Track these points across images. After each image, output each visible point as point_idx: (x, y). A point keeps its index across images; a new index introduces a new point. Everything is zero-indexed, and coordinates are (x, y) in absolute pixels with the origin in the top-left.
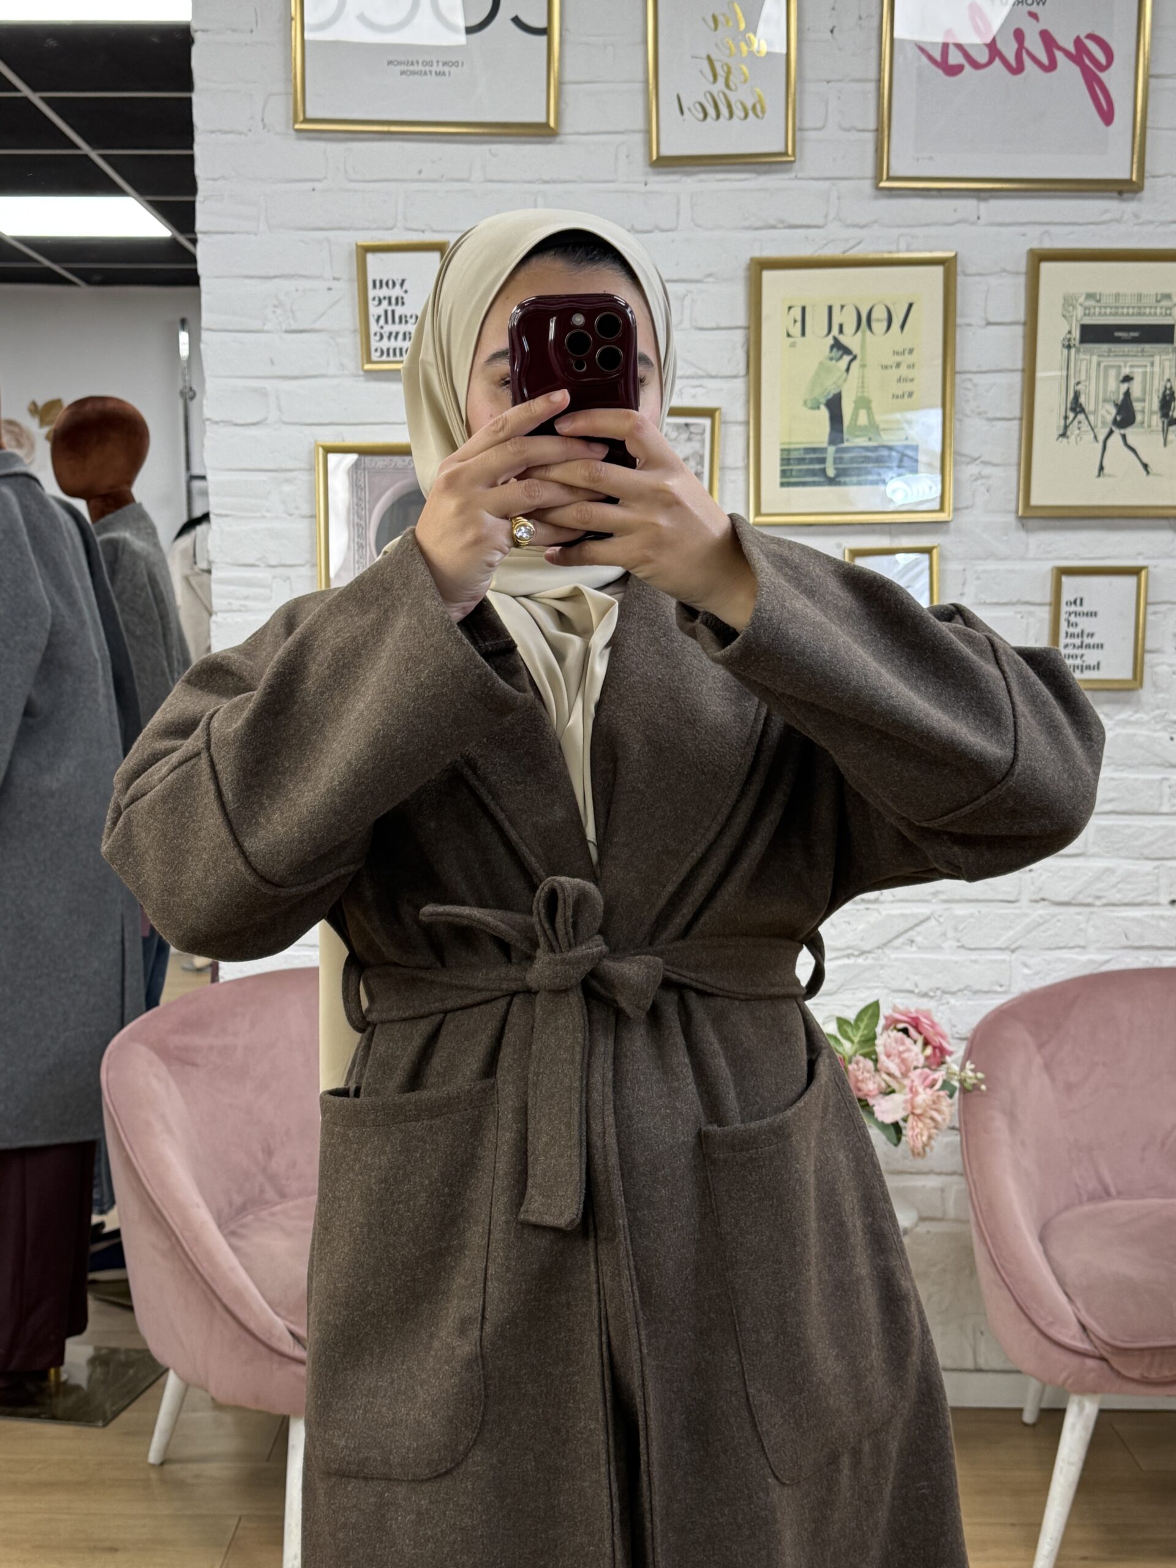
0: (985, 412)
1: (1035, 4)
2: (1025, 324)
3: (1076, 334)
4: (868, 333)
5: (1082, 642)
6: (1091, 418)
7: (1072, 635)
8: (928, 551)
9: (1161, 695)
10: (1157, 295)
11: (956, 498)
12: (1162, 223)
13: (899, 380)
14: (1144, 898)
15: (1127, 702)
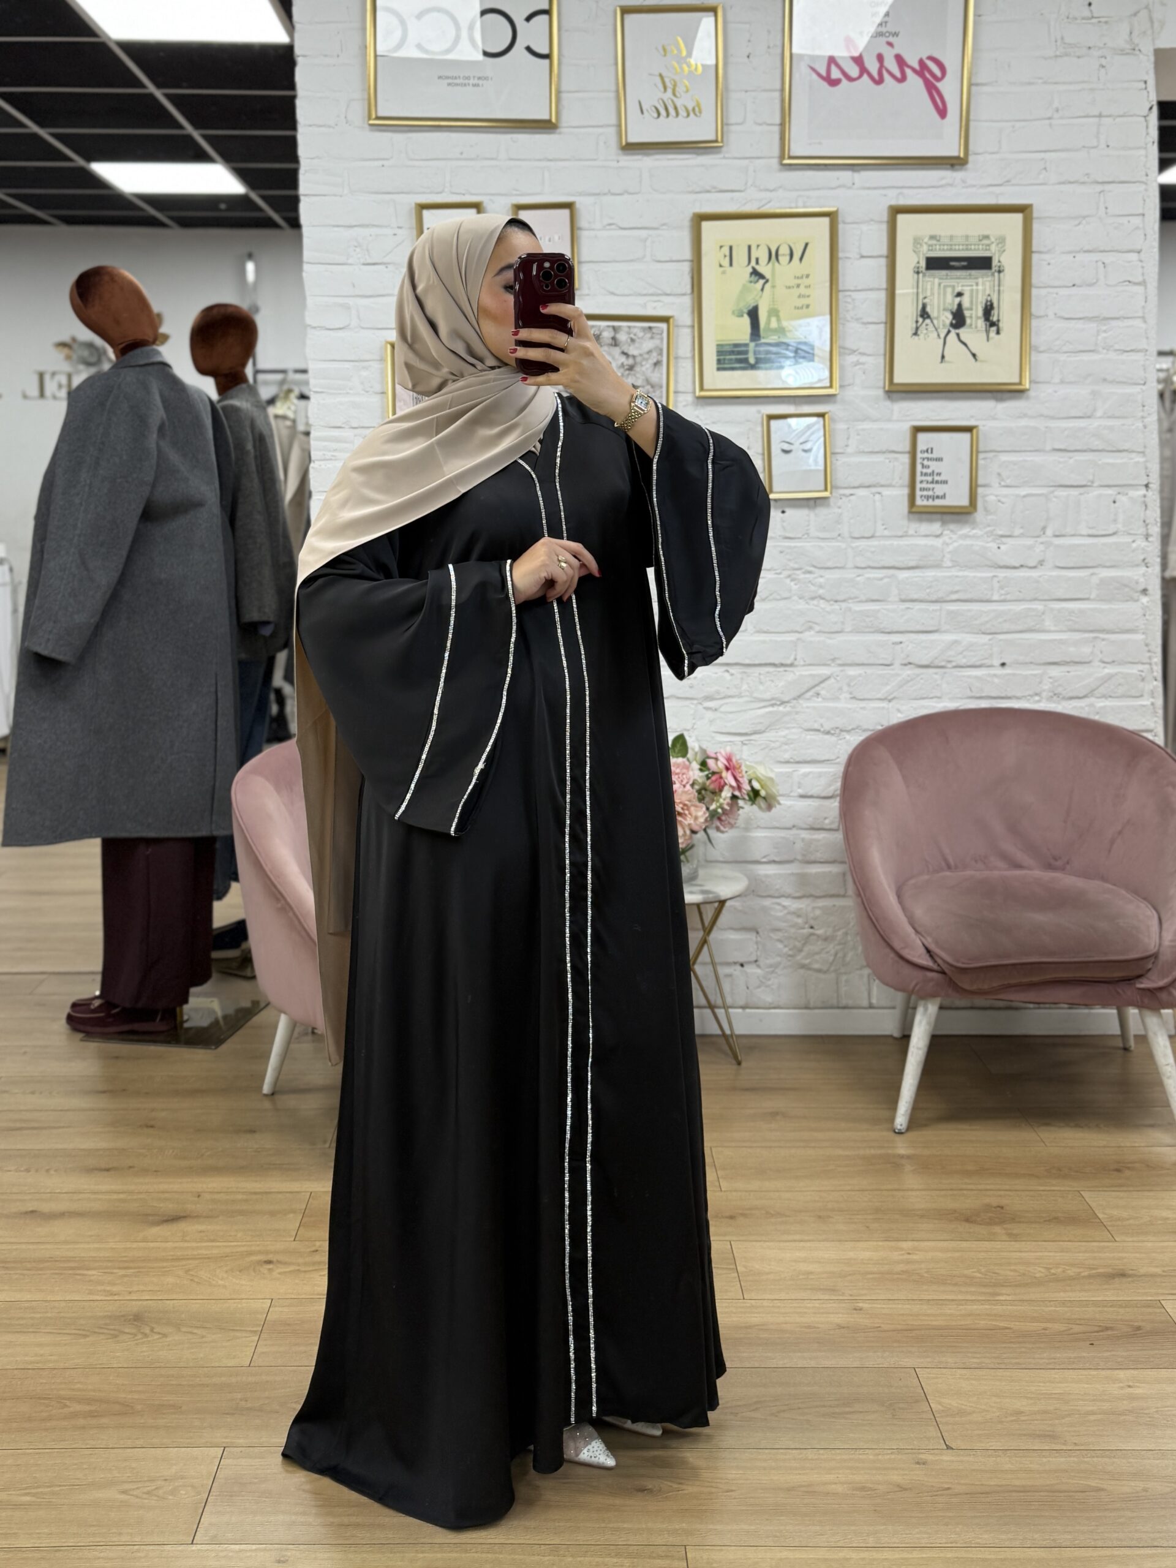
0: (861, 319)
1: (891, 37)
2: (887, 257)
3: (923, 264)
4: (776, 264)
5: (933, 479)
6: (935, 322)
7: (926, 474)
8: (822, 415)
9: (990, 517)
10: (979, 236)
11: (841, 378)
12: (982, 186)
13: (799, 296)
14: (984, 662)
15: (966, 522)
